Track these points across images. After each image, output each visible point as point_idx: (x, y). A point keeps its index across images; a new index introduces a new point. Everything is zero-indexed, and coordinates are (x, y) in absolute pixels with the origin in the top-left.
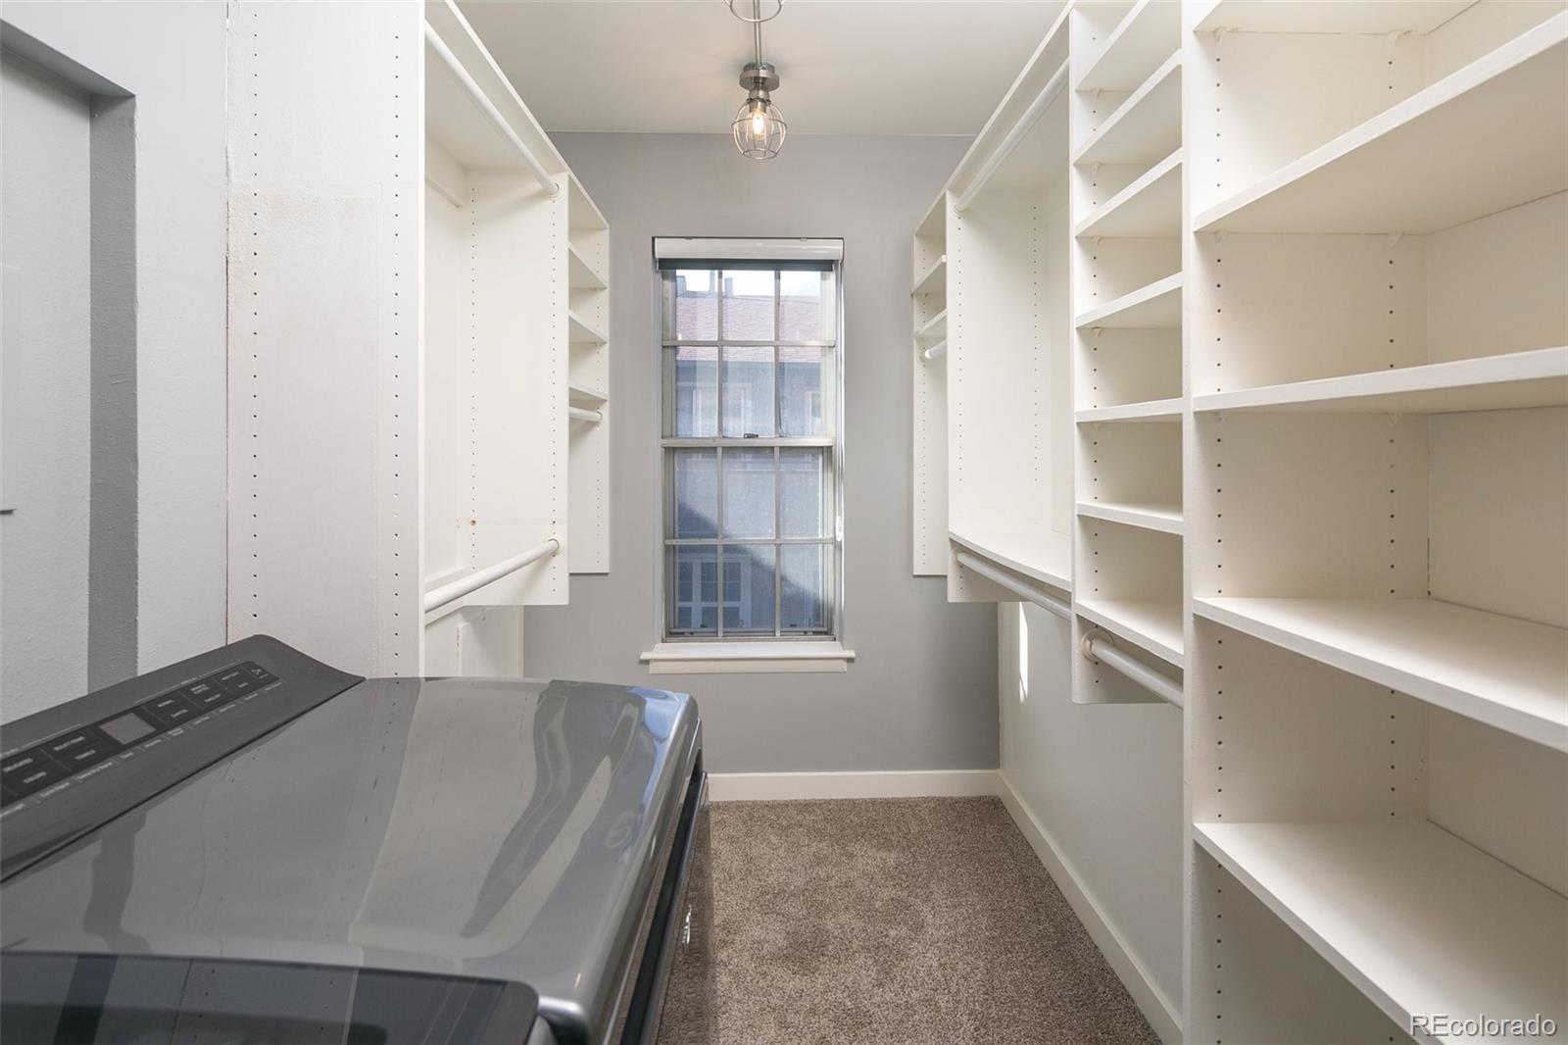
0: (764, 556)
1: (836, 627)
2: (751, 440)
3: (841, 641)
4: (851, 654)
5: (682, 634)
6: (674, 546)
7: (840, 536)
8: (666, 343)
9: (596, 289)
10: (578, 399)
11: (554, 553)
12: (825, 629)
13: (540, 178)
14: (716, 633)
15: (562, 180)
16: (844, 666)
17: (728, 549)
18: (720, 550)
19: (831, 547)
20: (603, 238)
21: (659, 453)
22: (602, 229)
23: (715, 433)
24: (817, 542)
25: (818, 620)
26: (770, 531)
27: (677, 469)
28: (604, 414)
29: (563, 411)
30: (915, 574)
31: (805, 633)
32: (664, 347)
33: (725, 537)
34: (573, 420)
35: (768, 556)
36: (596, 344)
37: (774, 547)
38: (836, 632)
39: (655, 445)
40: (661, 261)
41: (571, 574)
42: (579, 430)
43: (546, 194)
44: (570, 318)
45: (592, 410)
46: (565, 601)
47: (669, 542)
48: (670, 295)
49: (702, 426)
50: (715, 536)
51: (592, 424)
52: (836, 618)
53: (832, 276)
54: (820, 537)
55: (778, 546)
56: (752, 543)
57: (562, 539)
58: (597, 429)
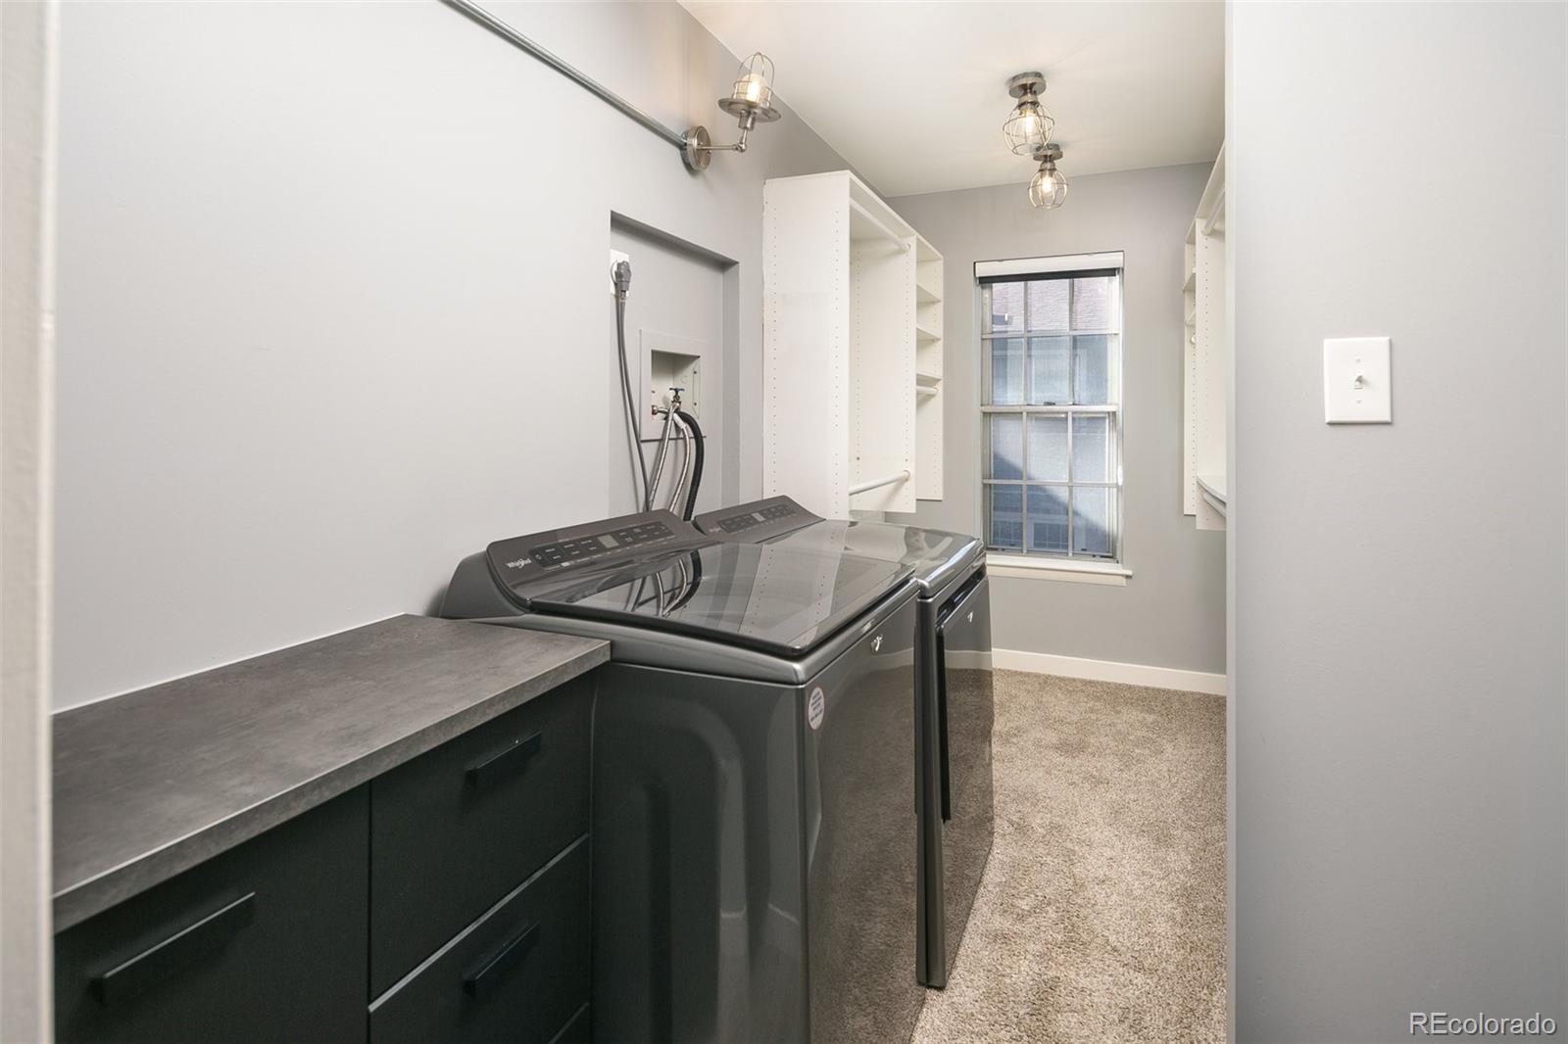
0: (1060, 495)
1: (1119, 552)
2: (1050, 407)
3: (1122, 563)
4: (1130, 573)
5: (996, 549)
6: (990, 485)
7: (1120, 483)
8: (984, 337)
9: (934, 302)
10: (922, 380)
11: (907, 480)
12: (1110, 554)
13: (897, 243)
14: (1022, 551)
15: (912, 240)
16: (1123, 581)
17: (1030, 487)
18: (1025, 489)
19: (1115, 490)
20: (938, 268)
21: (979, 416)
22: (939, 259)
23: (1022, 401)
24: (1104, 486)
25: (1103, 546)
26: (1065, 476)
27: (992, 428)
28: (940, 386)
29: (912, 388)
30: (1186, 513)
31: (1094, 556)
32: (983, 339)
33: (1029, 479)
34: (918, 393)
35: (1063, 494)
36: (934, 340)
37: (1067, 488)
38: (1118, 557)
39: (976, 411)
40: (980, 278)
41: (918, 500)
42: (922, 400)
43: (901, 251)
44: (918, 329)
45: (931, 386)
46: (914, 511)
47: (986, 481)
48: (988, 301)
49: (1012, 396)
50: (1021, 477)
51: (931, 396)
52: (1118, 545)
53: (1117, 279)
54: (1107, 482)
55: (1071, 488)
56: (1050, 484)
57: (912, 472)
58: (933, 400)
